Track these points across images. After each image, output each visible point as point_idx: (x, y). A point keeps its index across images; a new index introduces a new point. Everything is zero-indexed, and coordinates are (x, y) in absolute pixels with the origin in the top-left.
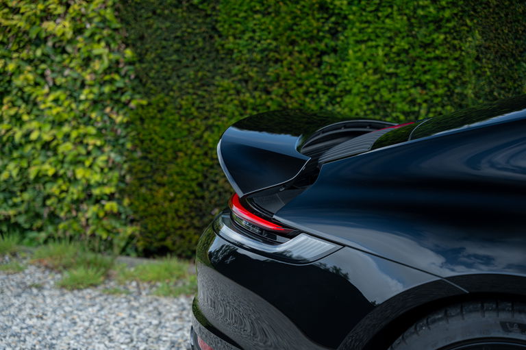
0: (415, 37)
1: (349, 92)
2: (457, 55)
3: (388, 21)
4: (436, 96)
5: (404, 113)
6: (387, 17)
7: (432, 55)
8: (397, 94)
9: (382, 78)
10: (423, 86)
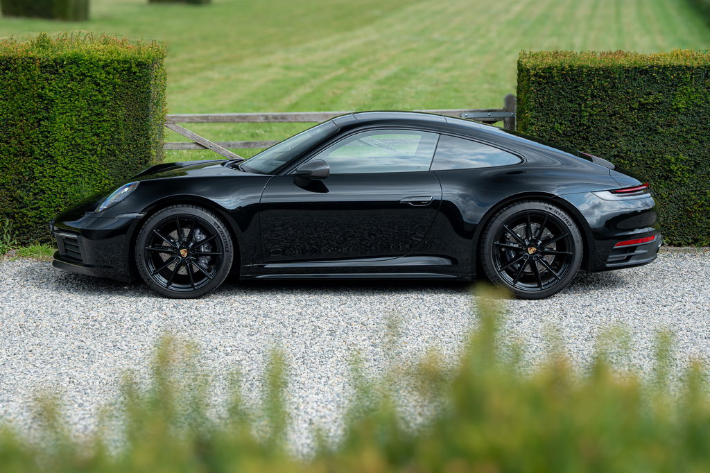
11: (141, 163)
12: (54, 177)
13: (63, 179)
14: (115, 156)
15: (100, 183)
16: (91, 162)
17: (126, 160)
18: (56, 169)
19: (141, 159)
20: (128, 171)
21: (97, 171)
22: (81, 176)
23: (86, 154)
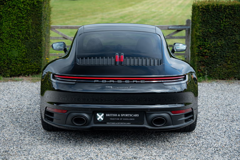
0: (18, 20)
1: (4, 33)
2: (27, 24)
3: (12, 17)
4: (24, 33)
5: (17, 37)
6: (11, 16)
7: (22, 24)
8: (15, 33)
9: (11, 29)
10: (21, 31)
11: (38, 43)
12: (3, 48)
13: (6, 49)
14: (28, 40)
15: (22, 51)
16: (18, 42)
17: (32, 42)
18: (4, 44)
19: (38, 41)
20: (33, 46)
21: (20, 46)
22: (14, 48)
23: (16, 39)
